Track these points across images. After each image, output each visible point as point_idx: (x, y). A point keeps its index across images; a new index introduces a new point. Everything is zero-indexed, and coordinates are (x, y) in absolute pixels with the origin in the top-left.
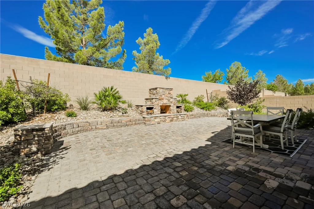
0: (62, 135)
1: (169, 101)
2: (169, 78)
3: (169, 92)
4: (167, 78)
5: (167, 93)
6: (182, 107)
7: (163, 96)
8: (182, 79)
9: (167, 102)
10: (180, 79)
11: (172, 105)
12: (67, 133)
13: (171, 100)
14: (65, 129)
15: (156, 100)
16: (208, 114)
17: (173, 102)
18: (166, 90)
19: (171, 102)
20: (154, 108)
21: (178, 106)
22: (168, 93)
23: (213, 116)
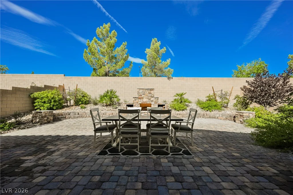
0: (66, 117)
1: (149, 100)
2: (172, 78)
4: (169, 78)
5: (148, 93)
6: (165, 106)
7: (143, 95)
8: (188, 78)
9: (147, 101)
10: (185, 78)
11: (153, 103)
12: (70, 117)
13: (152, 99)
14: (70, 115)
15: (135, 99)
16: (205, 114)
17: (154, 101)
18: (147, 90)
19: (152, 101)
20: (134, 105)
21: (160, 104)
23: (212, 118)
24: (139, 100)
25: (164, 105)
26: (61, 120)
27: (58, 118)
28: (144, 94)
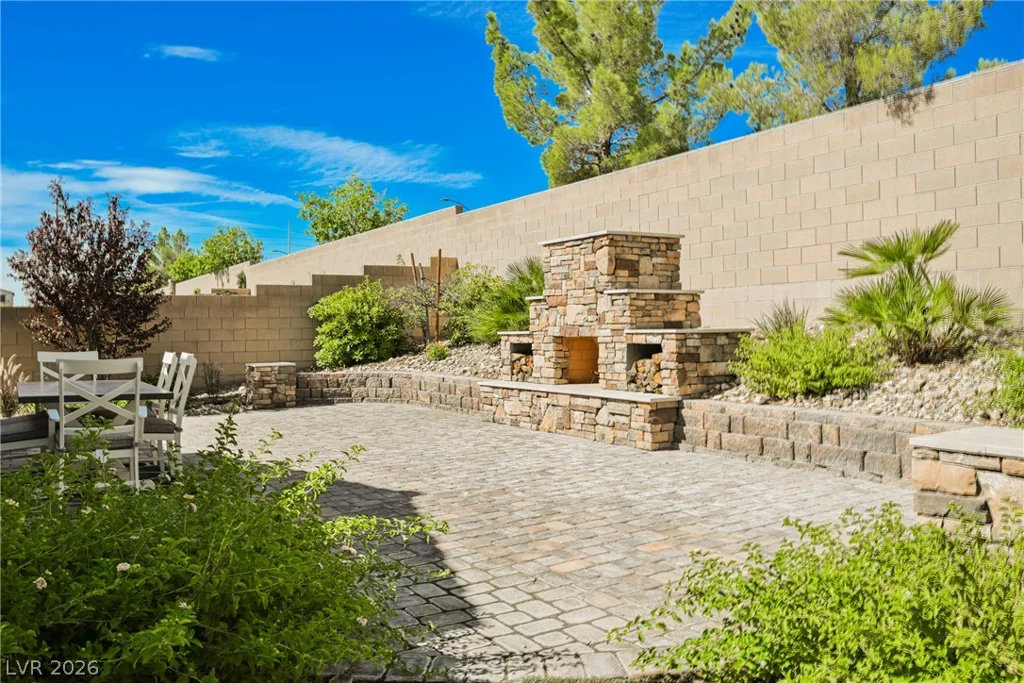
0: (352, 395)
1: (589, 311)
2: (931, 96)
3: (591, 258)
4: (901, 104)
5: (582, 267)
6: (664, 352)
7: (564, 286)
9: (581, 320)
11: (602, 334)
13: (601, 304)
14: (364, 384)
15: (539, 307)
17: (609, 317)
18: (577, 249)
19: (601, 320)
20: (533, 346)
21: (639, 340)
22: (586, 264)
24: (553, 314)
25: (657, 348)
26: (331, 403)
27: (322, 395)
28: (567, 277)
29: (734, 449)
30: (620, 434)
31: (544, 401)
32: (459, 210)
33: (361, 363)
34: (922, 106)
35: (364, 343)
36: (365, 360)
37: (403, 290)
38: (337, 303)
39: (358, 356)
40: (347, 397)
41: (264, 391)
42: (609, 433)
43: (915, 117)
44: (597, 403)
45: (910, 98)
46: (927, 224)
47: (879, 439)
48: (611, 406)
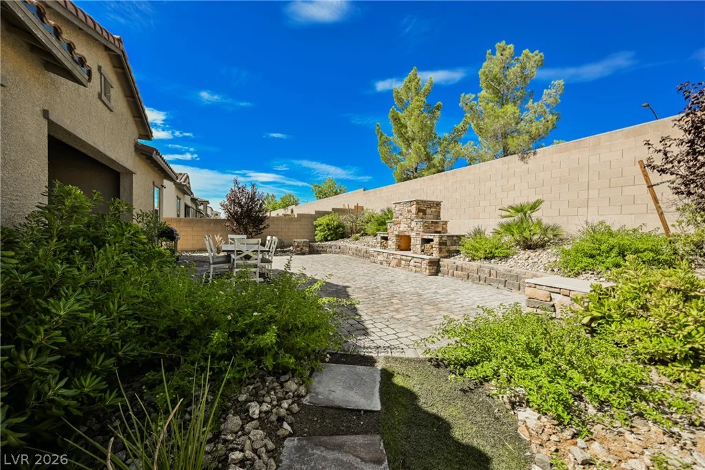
1: (409, 227)
2: (535, 153)
3: (409, 208)
5: (406, 212)
6: (434, 242)
7: (400, 217)
9: (406, 229)
11: (413, 235)
13: (412, 224)
14: (331, 248)
15: (391, 224)
17: (415, 229)
18: (405, 205)
19: (412, 230)
20: (389, 238)
21: (425, 237)
22: (408, 210)
24: (395, 227)
25: (432, 240)
26: (320, 253)
27: (317, 251)
28: (401, 215)
29: (458, 277)
30: (418, 269)
31: (392, 257)
32: (364, 190)
33: (330, 240)
34: (532, 157)
35: (331, 234)
36: (332, 240)
37: (345, 217)
38: (323, 220)
39: (329, 238)
40: (325, 252)
41: (299, 249)
42: (414, 269)
43: (529, 161)
44: (410, 258)
45: (527, 154)
46: (532, 200)
47: (512, 276)
48: (415, 260)
